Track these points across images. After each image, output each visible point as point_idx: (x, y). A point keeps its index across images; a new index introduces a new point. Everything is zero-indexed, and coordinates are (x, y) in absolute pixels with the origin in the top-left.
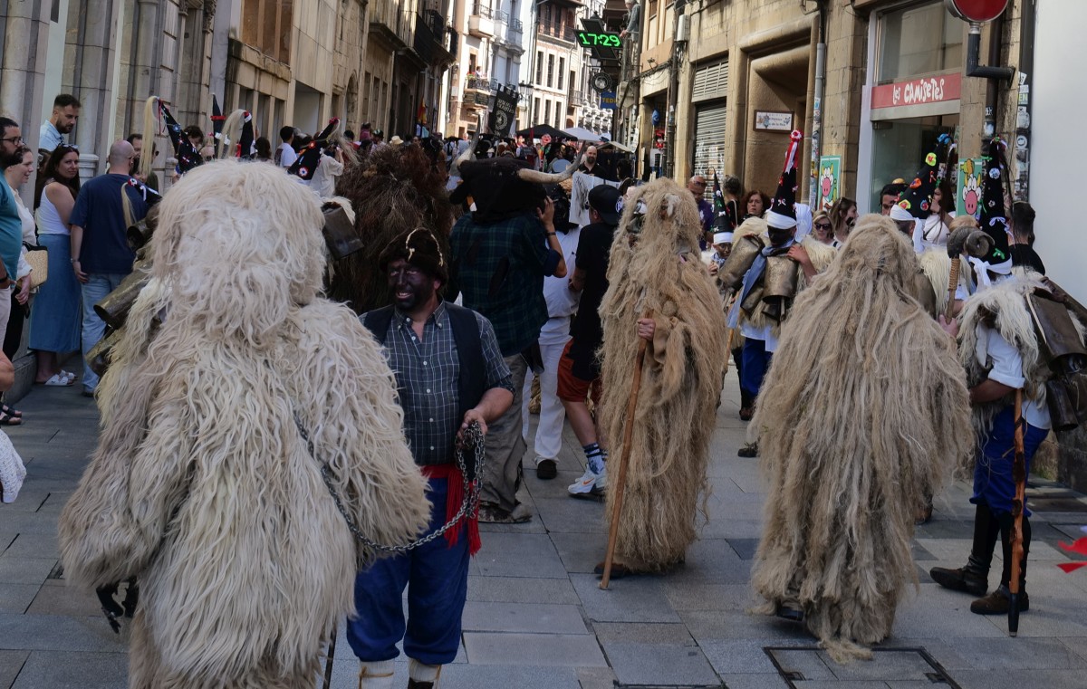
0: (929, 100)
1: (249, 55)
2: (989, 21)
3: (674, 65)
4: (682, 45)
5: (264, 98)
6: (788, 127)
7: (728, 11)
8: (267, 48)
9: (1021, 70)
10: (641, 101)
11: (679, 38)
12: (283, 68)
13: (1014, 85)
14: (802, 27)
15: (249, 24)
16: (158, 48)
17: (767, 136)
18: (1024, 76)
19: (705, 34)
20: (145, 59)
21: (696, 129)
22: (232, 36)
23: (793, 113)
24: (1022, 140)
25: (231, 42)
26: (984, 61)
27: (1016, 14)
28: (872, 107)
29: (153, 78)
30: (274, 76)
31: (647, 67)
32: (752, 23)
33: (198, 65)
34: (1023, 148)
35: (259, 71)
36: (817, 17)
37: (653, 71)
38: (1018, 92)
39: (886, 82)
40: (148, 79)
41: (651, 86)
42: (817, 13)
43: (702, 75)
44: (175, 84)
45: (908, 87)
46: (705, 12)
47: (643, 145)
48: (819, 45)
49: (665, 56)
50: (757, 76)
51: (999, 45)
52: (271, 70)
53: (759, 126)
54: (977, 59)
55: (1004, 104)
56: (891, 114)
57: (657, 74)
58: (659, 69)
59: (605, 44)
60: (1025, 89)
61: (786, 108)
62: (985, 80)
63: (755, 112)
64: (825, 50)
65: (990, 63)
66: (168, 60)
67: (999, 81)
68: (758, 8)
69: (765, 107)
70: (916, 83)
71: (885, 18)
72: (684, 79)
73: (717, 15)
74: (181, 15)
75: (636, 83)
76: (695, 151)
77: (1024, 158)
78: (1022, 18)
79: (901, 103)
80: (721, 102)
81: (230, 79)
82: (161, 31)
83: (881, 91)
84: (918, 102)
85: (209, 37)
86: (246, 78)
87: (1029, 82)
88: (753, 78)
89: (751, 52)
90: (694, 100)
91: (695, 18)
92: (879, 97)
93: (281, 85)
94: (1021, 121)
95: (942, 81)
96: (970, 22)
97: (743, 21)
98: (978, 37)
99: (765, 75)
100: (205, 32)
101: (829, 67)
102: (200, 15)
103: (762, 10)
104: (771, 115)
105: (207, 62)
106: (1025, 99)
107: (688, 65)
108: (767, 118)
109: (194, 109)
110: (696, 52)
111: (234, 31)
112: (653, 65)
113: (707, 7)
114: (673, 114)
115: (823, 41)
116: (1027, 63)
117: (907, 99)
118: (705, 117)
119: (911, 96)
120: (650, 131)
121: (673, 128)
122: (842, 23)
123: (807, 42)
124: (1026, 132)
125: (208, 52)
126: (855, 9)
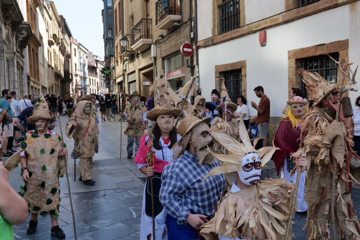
0: (178, 74)
1: (32, 79)
2: (190, 56)
3: (123, 75)
4: (125, 70)
5: (36, 88)
6: (149, 84)
7: (134, 62)
8: (35, 77)
9: (196, 65)
10: (117, 84)
11: (124, 69)
12: (39, 82)
13: (195, 68)
14: (151, 63)
15: (31, 72)
16: (14, 77)
17: (145, 87)
18: (197, 66)
19: (130, 68)
20: (11, 79)
21: (130, 87)
22: (28, 75)
23: (150, 81)
24: (198, 79)
25: (28, 76)
26: (189, 64)
27: (195, 55)
28: (167, 77)
29: (14, 83)
30: (37, 84)
31: (117, 76)
32: (140, 64)
33: (22, 81)
34: (198, 80)
35: (34, 82)
36: (154, 61)
37: (119, 77)
38: (196, 69)
39: (169, 72)
40: (13, 83)
41: (118, 80)
42: (154, 60)
43: (130, 76)
44: (18, 85)
45: (174, 72)
46: (129, 63)
47: (118, 93)
48: (155, 66)
49: (121, 73)
50: (142, 75)
51: (192, 61)
52: (36, 82)
53: (143, 85)
54: (188, 64)
55: (194, 72)
56: (171, 78)
57: (120, 78)
58: (120, 76)
59: (107, 73)
60: (197, 69)
61: (148, 80)
62: (190, 68)
63: (142, 82)
64: (156, 67)
65: (191, 64)
66: (16, 79)
67: (192, 68)
68: (141, 61)
69: (144, 81)
70: (175, 71)
71: (168, 60)
72: (126, 77)
73: (132, 63)
74: (17, 70)
75: (115, 80)
76: (130, 92)
77: (199, 82)
78: (196, 55)
79: (173, 76)
80: (135, 81)
81: (29, 84)
82: (14, 73)
83: (168, 74)
84: (176, 75)
85: (23, 75)
86: (32, 84)
87: (198, 67)
88: (141, 75)
89: (140, 70)
90: (129, 81)
91: (127, 65)
92: (168, 75)
93: (39, 86)
94: (197, 75)
95: (181, 70)
96: (186, 57)
97: (138, 64)
98: (188, 59)
99: (144, 74)
100: (22, 74)
101: (157, 70)
102: (21, 70)
103: (142, 61)
104: (146, 82)
105: (23, 80)
106: (197, 71)
107: (127, 75)
108: (145, 83)
109: (22, 91)
110: (128, 71)
111: (28, 73)
112: (119, 76)
113: (130, 62)
114: (124, 85)
115: (156, 65)
116: (198, 64)
117: (174, 75)
118: (131, 85)
119: (175, 74)
120: (119, 90)
121: (125, 88)
122: (159, 61)
123: (152, 66)
124: (198, 77)
125: (23, 79)
126: (162, 58)
